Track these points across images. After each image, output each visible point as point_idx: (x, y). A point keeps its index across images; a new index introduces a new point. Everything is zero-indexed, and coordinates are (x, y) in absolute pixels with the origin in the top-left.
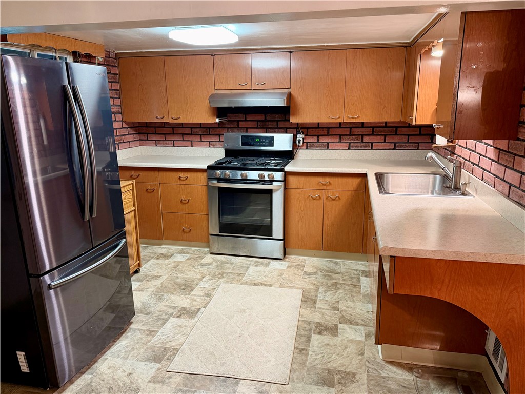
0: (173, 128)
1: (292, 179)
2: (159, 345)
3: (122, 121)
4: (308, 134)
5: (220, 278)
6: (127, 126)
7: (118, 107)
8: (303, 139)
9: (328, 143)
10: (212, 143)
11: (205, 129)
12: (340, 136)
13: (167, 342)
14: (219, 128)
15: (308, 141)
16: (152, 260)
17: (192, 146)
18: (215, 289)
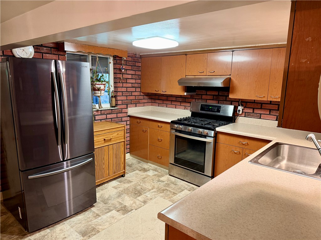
0: (167, 97)
1: (221, 137)
2: (93, 225)
3: (140, 92)
4: (247, 107)
5: (161, 193)
6: (143, 94)
7: (138, 84)
8: (243, 110)
9: (261, 114)
10: (186, 107)
11: (183, 99)
12: (270, 110)
13: (98, 225)
14: (191, 98)
15: (246, 111)
16: (137, 171)
17: (176, 108)
18: (152, 199)
